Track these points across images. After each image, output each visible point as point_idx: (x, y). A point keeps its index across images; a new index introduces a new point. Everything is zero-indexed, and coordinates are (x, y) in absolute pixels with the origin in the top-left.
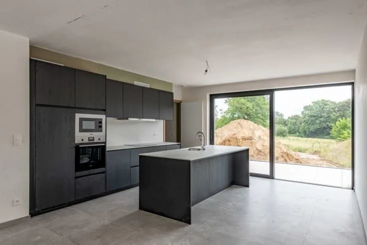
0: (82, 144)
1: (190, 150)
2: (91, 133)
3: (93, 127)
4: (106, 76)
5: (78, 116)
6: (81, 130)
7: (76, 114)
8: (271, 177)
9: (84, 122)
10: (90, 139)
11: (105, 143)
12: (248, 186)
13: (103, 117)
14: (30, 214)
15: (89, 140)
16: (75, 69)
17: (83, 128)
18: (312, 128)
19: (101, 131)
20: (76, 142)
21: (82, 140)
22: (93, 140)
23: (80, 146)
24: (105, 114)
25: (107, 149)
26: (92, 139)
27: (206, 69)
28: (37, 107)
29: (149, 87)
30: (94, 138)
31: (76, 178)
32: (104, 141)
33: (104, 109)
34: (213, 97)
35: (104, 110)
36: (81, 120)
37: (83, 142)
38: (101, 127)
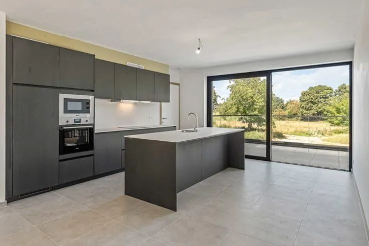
0: (66, 126)
1: (182, 132)
2: (78, 114)
3: (80, 108)
4: (94, 55)
5: (62, 96)
6: (66, 111)
7: (60, 94)
8: (268, 158)
9: (69, 103)
10: (76, 120)
11: (93, 125)
12: (243, 168)
13: (91, 98)
14: (6, 200)
15: (75, 122)
16: (59, 47)
17: (68, 109)
18: (310, 113)
19: (89, 113)
20: (60, 124)
21: (67, 122)
22: (80, 122)
23: (65, 128)
24: (94, 95)
25: (96, 132)
26: (79, 120)
27: (198, 47)
28: (14, 86)
29: (143, 68)
30: (80, 119)
31: (60, 161)
32: (93, 123)
33: (93, 89)
34: (210, 79)
35: (93, 91)
36: (66, 101)
37: (68, 124)
38: (88, 108)
